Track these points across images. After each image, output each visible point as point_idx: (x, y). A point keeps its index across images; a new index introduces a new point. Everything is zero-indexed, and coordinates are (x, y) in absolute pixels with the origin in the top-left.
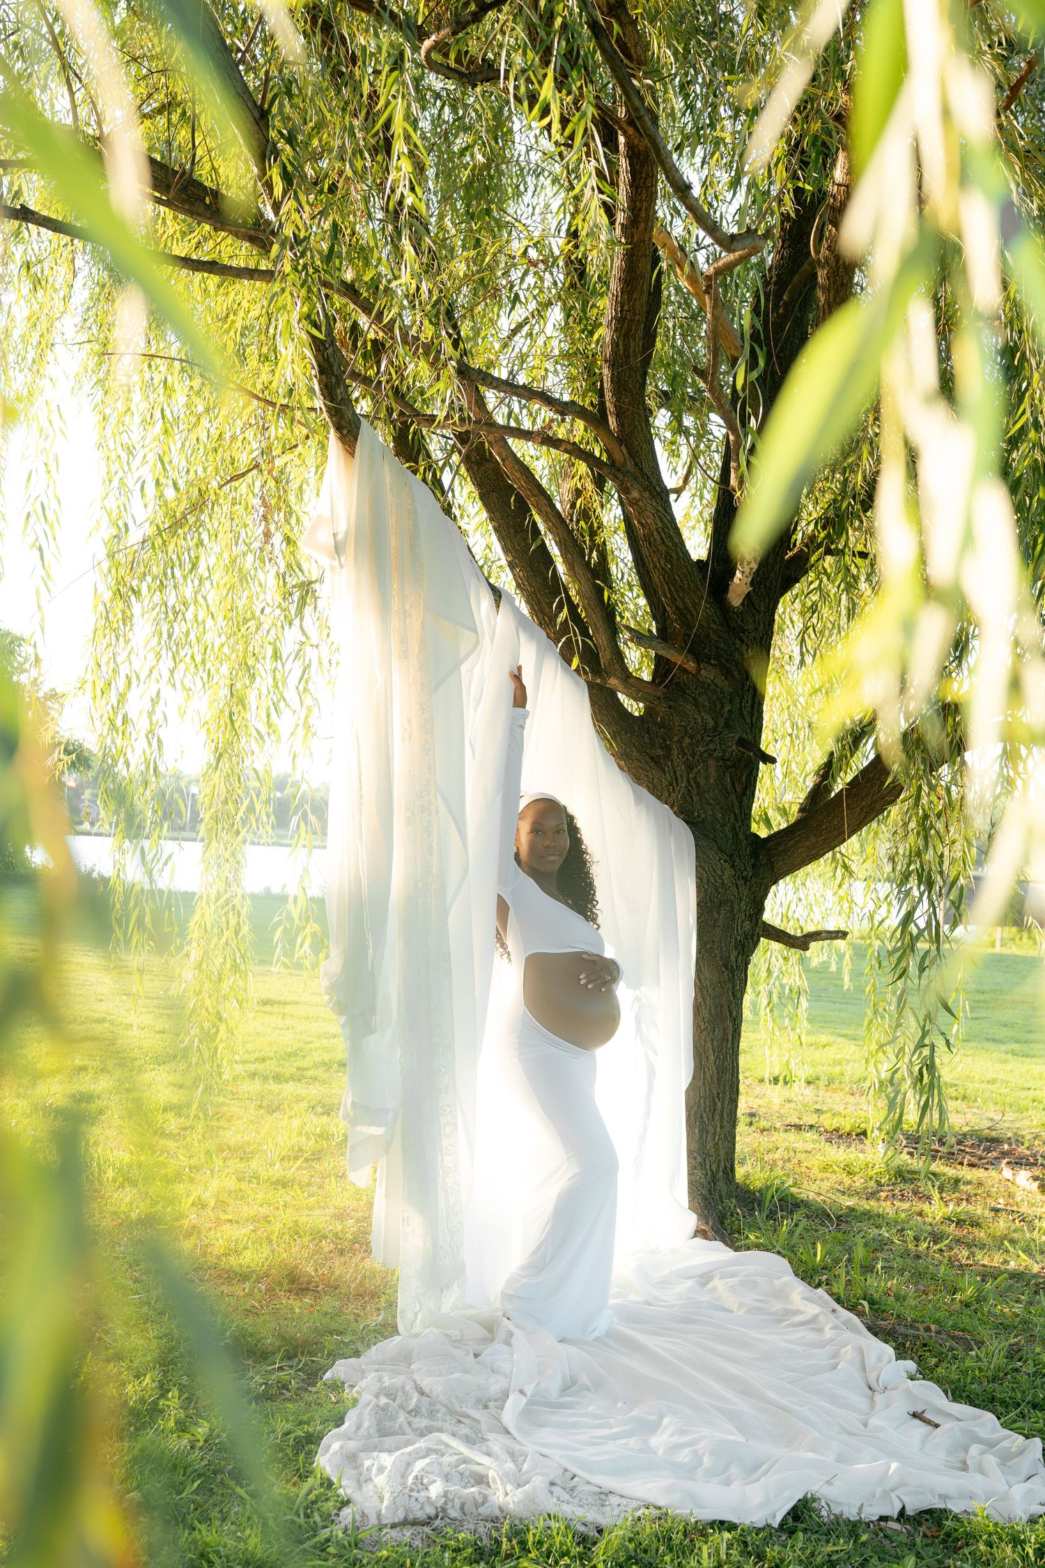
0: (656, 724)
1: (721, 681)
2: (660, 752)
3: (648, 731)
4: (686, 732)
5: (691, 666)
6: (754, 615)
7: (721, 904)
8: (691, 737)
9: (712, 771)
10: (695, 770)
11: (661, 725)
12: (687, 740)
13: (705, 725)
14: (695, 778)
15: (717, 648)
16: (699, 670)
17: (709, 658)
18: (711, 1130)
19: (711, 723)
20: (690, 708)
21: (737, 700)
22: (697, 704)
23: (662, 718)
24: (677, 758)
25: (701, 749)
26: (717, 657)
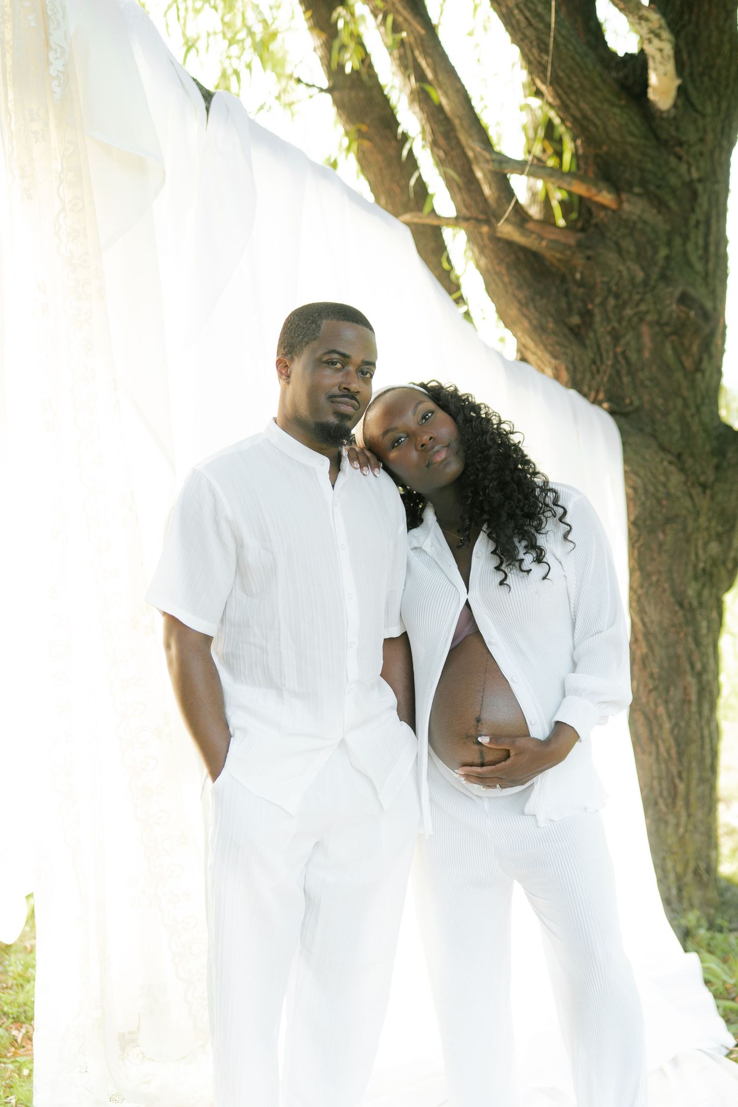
0: (575, 281)
1: (652, 216)
2: (578, 320)
3: (566, 293)
4: (610, 290)
6: (695, 121)
7: (668, 520)
8: (617, 296)
9: (647, 341)
10: (623, 342)
11: (581, 284)
12: (612, 302)
13: (632, 279)
14: (624, 353)
15: (642, 170)
16: (620, 203)
17: (630, 185)
19: (640, 275)
20: (611, 257)
21: (678, 241)
22: (620, 251)
23: (582, 274)
24: (601, 327)
25: (628, 312)
26: (643, 183)
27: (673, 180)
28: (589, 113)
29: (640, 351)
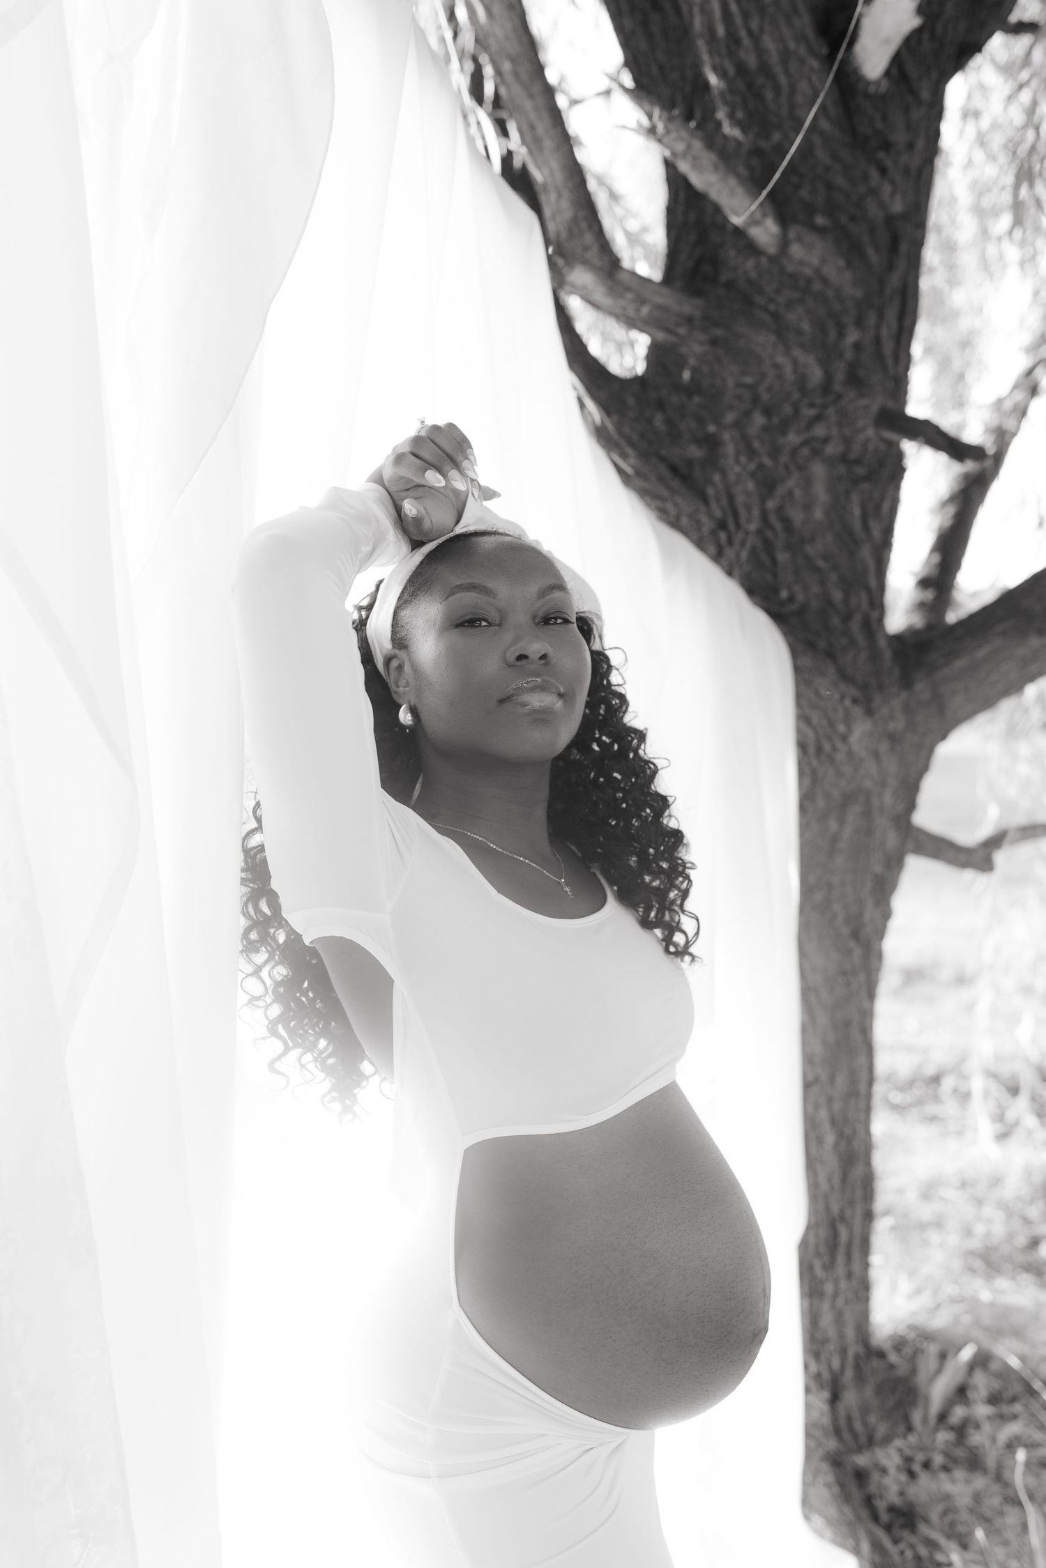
0: (678, 387)
1: (837, 272)
2: (695, 452)
4: (756, 400)
5: (766, 233)
6: (907, 110)
7: (847, 800)
8: (768, 412)
9: (820, 490)
10: (781, 490)
11: (692, 389)
12: (759, 420)
13: (802, 380)
14: (780, 510)
15: (829, 186)
16: (784, 244)
17: (810, 210)
18: (829, 1288)
19: (816, 375)
20: (763, 341)
21: (872, 319)
22: (780, 329)
23: (695, 371)
24: (735, 465)
25: (793, 438)
26: (831, 210)
27: (874, 211)
28: (774, 59)
29: (808, 507)
